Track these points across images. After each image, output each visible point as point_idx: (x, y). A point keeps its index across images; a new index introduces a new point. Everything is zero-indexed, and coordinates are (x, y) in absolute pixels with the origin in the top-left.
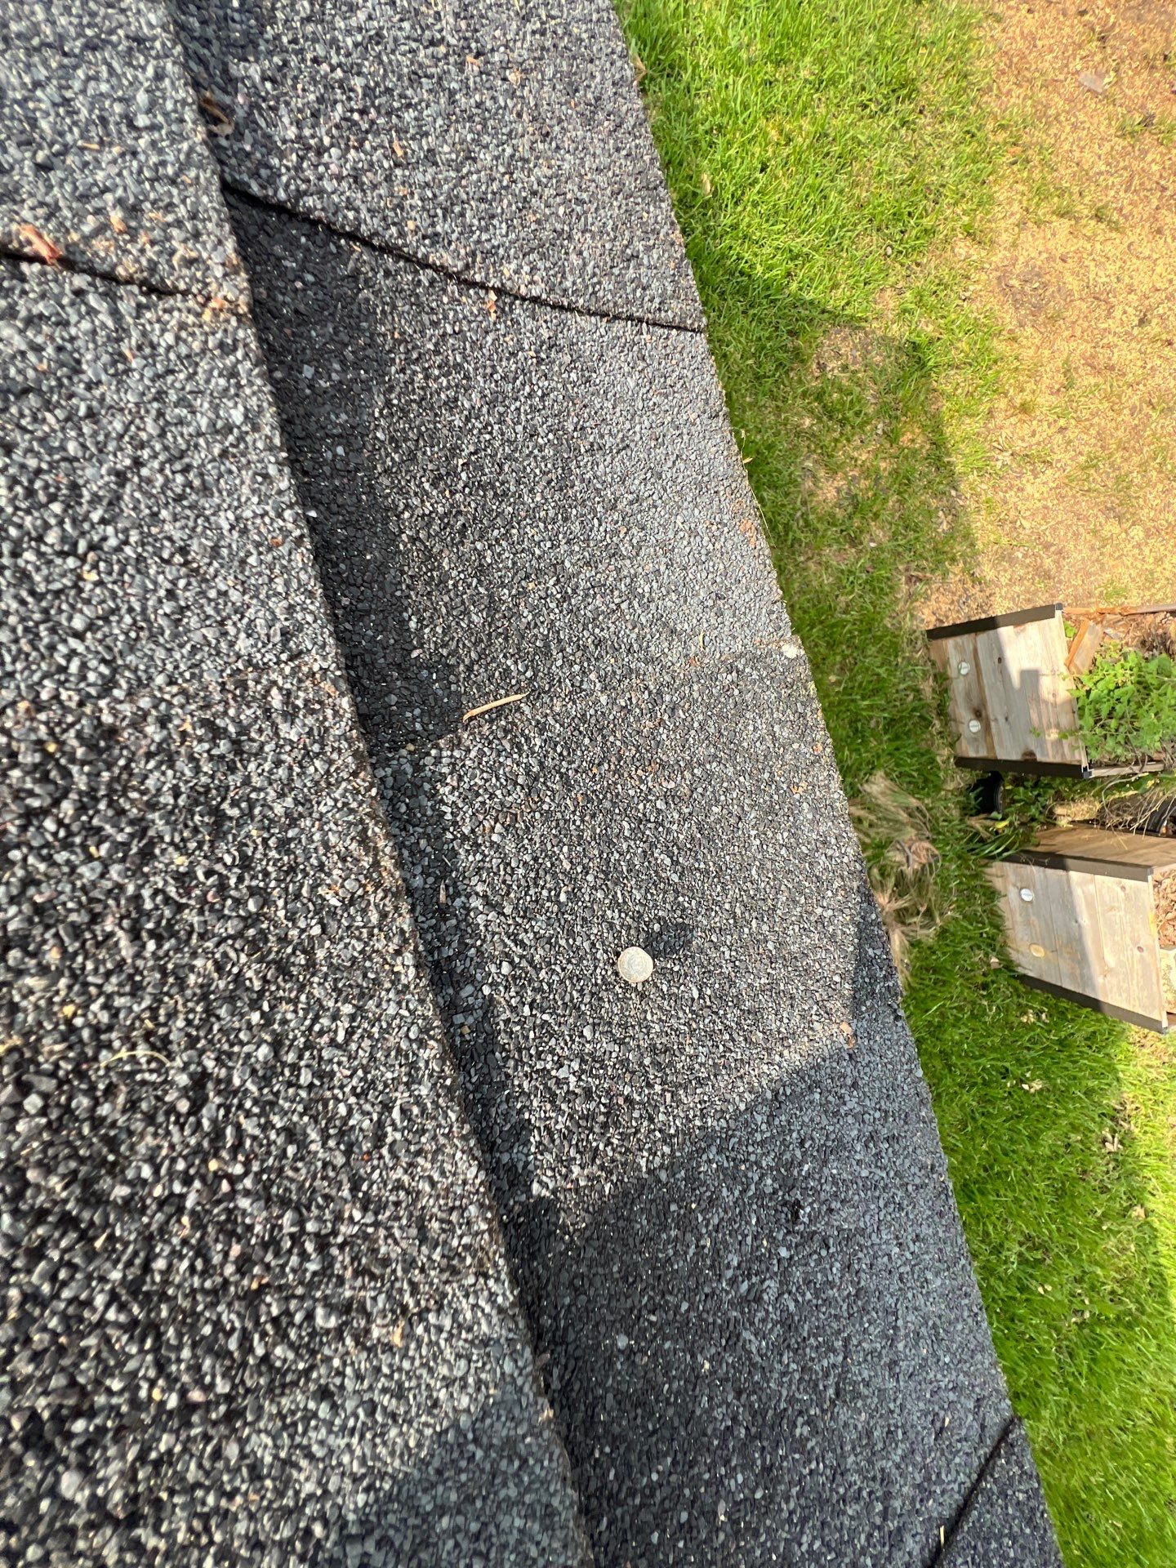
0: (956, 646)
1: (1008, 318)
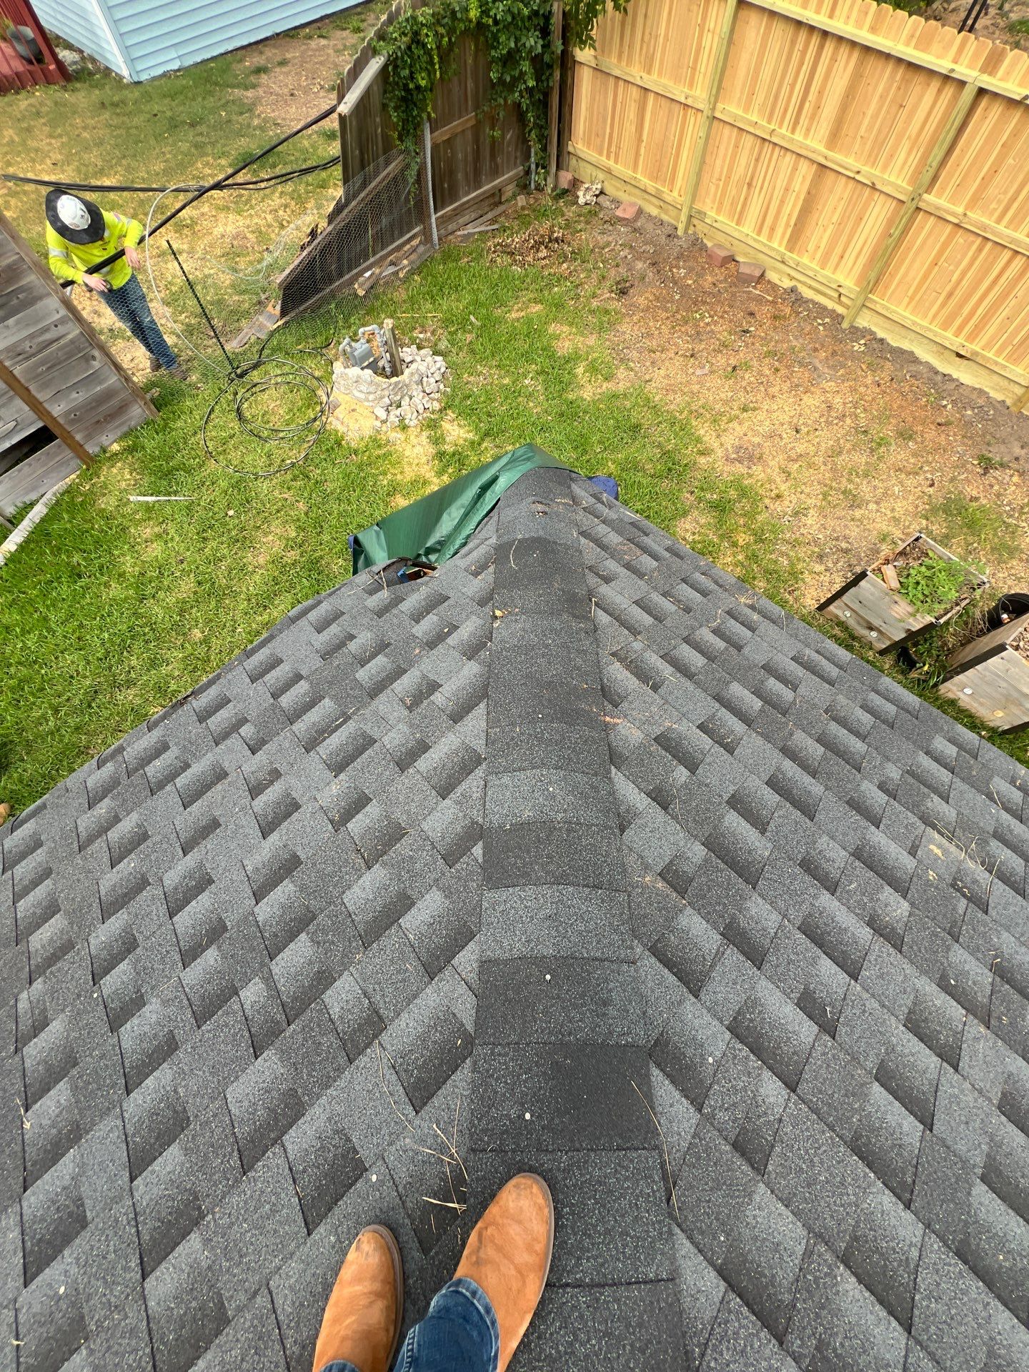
0: (835, 607)
1: (741, 469)
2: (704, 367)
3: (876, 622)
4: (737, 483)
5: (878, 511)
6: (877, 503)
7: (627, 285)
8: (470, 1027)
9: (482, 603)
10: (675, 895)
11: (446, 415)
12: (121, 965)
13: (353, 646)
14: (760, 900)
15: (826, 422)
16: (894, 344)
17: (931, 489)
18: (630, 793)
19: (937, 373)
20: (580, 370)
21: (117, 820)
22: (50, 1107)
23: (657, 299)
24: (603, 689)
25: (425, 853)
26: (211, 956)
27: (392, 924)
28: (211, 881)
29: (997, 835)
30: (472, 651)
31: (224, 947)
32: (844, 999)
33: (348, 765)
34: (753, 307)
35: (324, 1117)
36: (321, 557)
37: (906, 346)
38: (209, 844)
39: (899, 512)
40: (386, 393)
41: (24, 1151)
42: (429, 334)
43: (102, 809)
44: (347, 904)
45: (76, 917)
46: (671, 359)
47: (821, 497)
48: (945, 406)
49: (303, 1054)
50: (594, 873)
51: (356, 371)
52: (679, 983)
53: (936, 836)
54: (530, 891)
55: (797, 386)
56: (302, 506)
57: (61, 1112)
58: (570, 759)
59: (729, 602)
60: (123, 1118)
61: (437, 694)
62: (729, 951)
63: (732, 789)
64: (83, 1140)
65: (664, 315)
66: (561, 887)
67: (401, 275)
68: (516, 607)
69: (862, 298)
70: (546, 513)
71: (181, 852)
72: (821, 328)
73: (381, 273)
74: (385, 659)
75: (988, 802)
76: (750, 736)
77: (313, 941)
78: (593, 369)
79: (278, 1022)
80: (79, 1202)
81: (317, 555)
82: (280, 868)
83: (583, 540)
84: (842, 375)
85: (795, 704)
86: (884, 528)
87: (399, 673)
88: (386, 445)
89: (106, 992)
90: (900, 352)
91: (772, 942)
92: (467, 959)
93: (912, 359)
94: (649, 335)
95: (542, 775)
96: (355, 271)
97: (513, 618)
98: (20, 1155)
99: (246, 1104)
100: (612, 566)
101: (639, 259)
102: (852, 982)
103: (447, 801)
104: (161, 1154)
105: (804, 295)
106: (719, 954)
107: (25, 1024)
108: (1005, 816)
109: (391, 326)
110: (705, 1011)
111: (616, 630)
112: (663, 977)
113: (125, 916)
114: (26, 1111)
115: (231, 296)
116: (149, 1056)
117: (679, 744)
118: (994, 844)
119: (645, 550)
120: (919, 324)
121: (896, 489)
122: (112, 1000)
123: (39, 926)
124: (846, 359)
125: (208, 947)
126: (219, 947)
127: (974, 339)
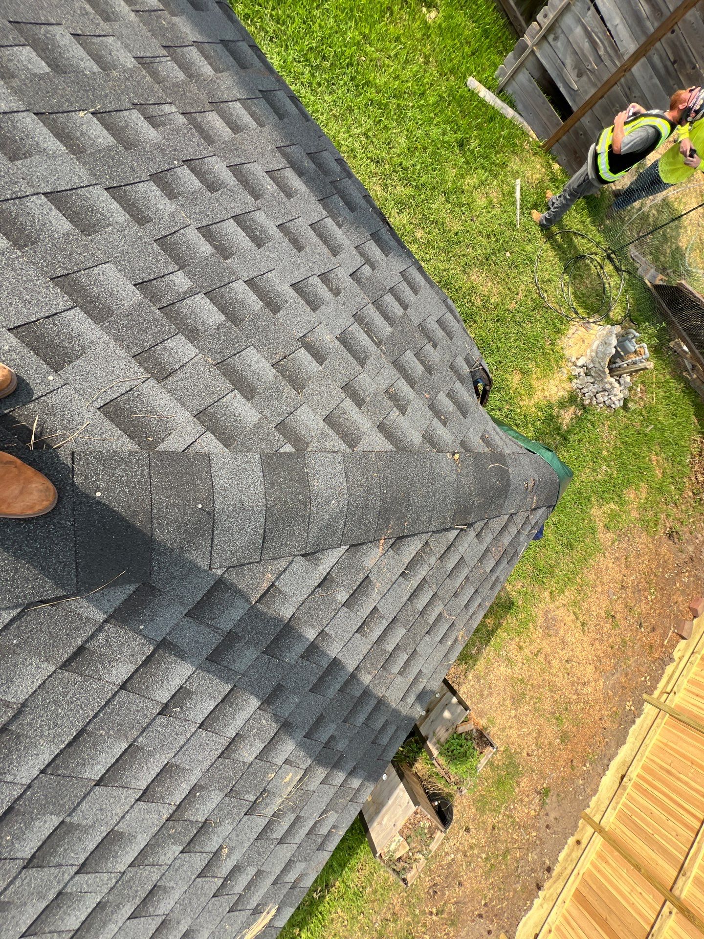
1: (540, 622)
2: (614, 595)
3: (432, 715)
4: (531, 618)
5: (510, 717)
6: (515, 716)
7: (676, 540)
8: (161, 447)
9: (463, 444)
10: (258, 596)
11: (580, 409)
12: (197, 181)
13: (429, 347)
14: (255, 657)
15: (574, 682)
16: (631, 731)
17: (525, 754)
18: (329, 560)
19: (610, 760)
20: (612, 506)
21: (300, 173)
22: (95, 130)
23: (665, 562)
24: (404, 537)
25: (285, 408)
26: (206, 249)
27: (234, 385)
28: (259, 246)
29: (298, 819)
30: (429, 438)
31: (214, 259)
32: (186, 720)
33: (345, 347)
34: (659, 630)
35: (94, 338)
36: (475, 322)
37: (630, 739)
38: (286, 244)
39: (508, 732)
40: (597, 365)
41: (63, 113)
42: (640, 395)
43: (308, 164)
44: (246, 350)
45: (231, 146)
46: (621, 571)
47: (520, 677)
48: (585, 765)
49: (139, 321)
50: (274, 536)
51: (614, 342)
52: (196, 602)
53: (298, 778)
54: (260, 489)
55: (600, 661)
56: (512, 306)
57: (91, 139)
58: (355, 515)
59: (460, 624)
60: (89, 186)
61: (398, 412)
62: (219, 637)
63: (332, 633)
64: (72, 156)
65: (653, 567)
66: (264, 512)
67: (684, 374)
68: (461, 470)
69: (667, 710)
70: (527, 490)
71: (279, 223)
72: (643, 679)
73: (686, 358)
74: (420, 372)
75: (321, 811)
76: (368, 644)
77: (219, 325)
78: (613, 516)
79: (161, 301)
80: (28, 155)
81: (477, 318)
82: (270, 298)
83: (507, 517)
84: (608, 693)
85: (389, 675)
86: (498, 721)
87: (412, 383)
88: (558, 366)
89: (178, 170)
90: (625, 735)
91: (225, 667)
92: (210, 443)
93: (621, 742)
94: (638, 556)
95: (343, 495)
96: (688, 339)
97: (454, 468)
98: (61, 110)
99: (102, 278)
100: (488, 538)
101: (696, 548)
102: (198, 725)
103: (322, 424)
104: (64, 215)
105: (667, 667)
106: (216, 630)
107: (154, 111)
108: (311, 824)
109: (648, 367)
110: (176, 622)
111: (444, 545)
112: (200, 590)
113: (232, 183)
114: (92, 113)
115: (670, 247)
116: (133, 204)
117: (364, 593)
118: (293, 817)
119: (498, 563)
120: (646, 749)
121: (525, 730)
122: (172, 175)
123: (223, 118)
124: (620, 696)
125: (213, 246)
126: (213, 254)
127: (636, 788)
